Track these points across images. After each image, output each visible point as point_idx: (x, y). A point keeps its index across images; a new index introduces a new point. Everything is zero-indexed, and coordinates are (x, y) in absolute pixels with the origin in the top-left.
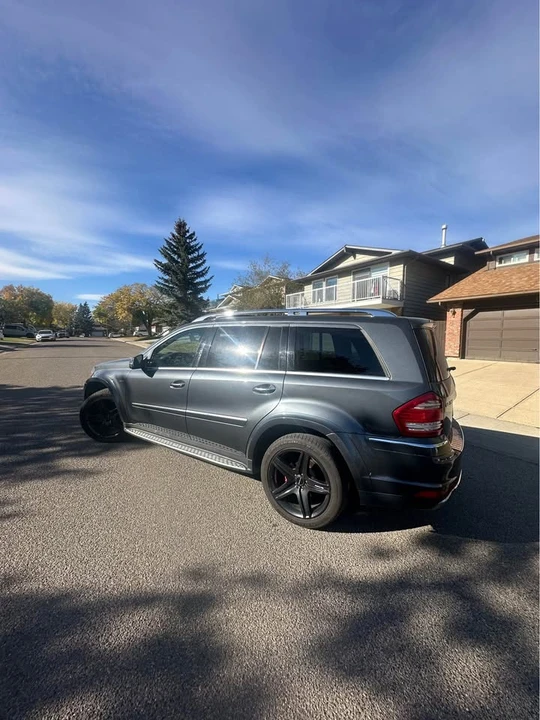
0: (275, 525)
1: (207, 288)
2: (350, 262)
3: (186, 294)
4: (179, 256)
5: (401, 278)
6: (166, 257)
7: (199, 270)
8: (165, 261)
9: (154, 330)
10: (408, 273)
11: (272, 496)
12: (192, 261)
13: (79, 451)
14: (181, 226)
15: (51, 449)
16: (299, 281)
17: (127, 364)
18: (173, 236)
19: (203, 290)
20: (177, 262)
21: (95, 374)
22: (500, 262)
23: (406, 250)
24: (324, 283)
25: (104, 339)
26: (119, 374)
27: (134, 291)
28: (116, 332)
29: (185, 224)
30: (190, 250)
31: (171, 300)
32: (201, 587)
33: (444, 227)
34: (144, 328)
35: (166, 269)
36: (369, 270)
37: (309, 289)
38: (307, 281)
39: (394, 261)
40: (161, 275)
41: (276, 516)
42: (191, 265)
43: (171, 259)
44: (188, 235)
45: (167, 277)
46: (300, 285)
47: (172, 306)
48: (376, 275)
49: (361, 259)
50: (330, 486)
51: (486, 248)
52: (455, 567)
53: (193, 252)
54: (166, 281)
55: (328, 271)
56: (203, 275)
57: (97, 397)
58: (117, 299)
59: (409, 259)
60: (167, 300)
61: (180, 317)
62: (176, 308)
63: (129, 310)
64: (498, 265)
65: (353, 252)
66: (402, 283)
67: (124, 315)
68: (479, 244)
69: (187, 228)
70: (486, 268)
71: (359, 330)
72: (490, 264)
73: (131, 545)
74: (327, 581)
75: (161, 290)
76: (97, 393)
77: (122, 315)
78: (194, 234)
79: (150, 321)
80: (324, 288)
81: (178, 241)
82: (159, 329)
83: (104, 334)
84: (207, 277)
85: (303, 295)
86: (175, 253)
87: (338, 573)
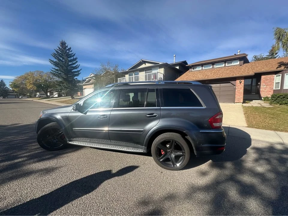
1: (79, 74)
2: (143, 66)
3: (68, 77)
4: (63, 58)
5: (163, 73)
6: (56, 58)
7: (74, 66)
8: (55, 60)
9: (48, 94)
10: (165, 71)
12: (71, 61)
14: (63, 44)
16: (122, 73)
18: (59, 48)
19: (77, 75)
20: (62, 61)
22: (193, 69)
24: (134, 74)
25: (18, 99)
27: (36, 76)
28: (24, 95)
29: (65, 43)
30: (69, 56)
31: (60, 80)
33: (174, 55)
34: (43, 93)
35: (56, 64)
36: (151, 69)
37: (127, 76)
38: (126, 73)
39: (160, 66)
40: (54, 67)
42: (70, 63)
43: (59, 60)
44: (67, 48)
45: (57, 68)
47: (61, 82)
48: (154, 72)
49: (148, 65)
51: (187, 64)
53: (70, 57)
54: (57, 70)
55: (135, 69)
56: (76, 68)
58: (26, 78)
59: (165, 66)
60: (56, 79)
61: (65, 87)
62: (63, 83)
63: (34, 84)
64: (193, 70)
65: (145, 62)
66: (164, 75)
67: (31, 86)
68: (185, 63)
69: (66, 45)
70: (189, 71)
72: (190, 70)
75: (54, 75)
77: (29, 87)
78: (70, 48)
79: (48, 89)
80: (134, 76)
81: (62, 51)
82: (52, 93)
83: (17, 96)
84: (78, 69)
85: (125, 78)
86: (61, 57)
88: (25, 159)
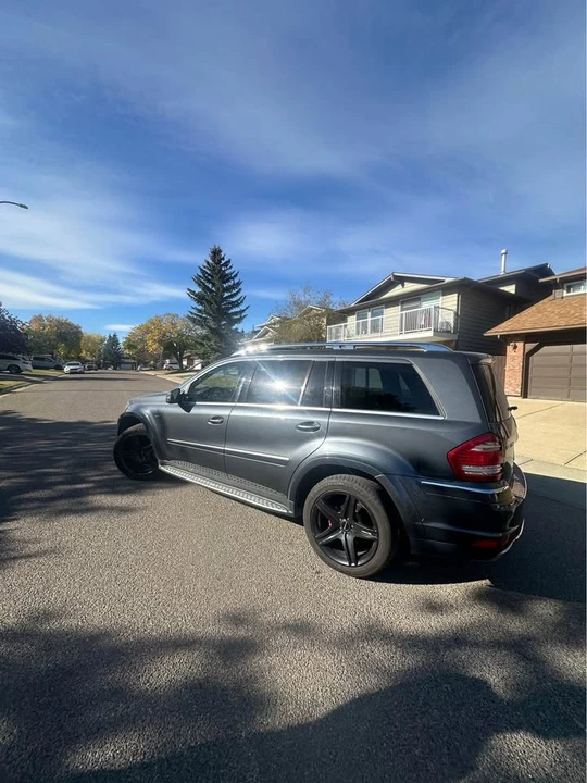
0: (318, 573)
1: (242, 318)
2: (397, 290)
3: (220, 326)
4: (214, 285)
5: (455, 308)
6: (199, 285)
7: (234, 300)
8: (198, 290)
9: (185, 363)
10: (463, 304)
11: (315, 541)
12: (227, 290)
13: (111, 488)
14: (216, 253)
15: (84, 486)
16: (342, 312)
17: (164, 398)
18: (208, 263)
19: (239, 320)
20: (211, 291)
21: (129, 409)
22: (568, 291)
23: (461, 277)
24: (369, 314)
25: (131, 372)
26: (155, 409)
27: (165, 325)
28: (146, 364)
29: (220, 251)
30: (225, 278)
31: (204, 332)
32: (242, 632)
33: (504, 251)
34: (175, 360)
35: (200, 299)
36: (419, 299)
37: (352, 320)
38: (351, 312)
39: (447, 289)
40: (195, 304)
41: (319, 564)
42: (226, 294)
43: (206, 288)
44: (223, 262)
45: (200, 307)
46: (342, 316)
47: (205, 337)
48: (427, 305)
49: (410, 287)
50: (378, 532)
51: (552, 274)
52: (515, 625)
53: (228, 280)
54: (200, 311)
55: (374, 300)
56: (238, 305)
57: (131, 432)
58: (148, 331)
59: (463, 287)
60: (201, 331)
61: (213, 349)
62: (209, 340)
63: (160, 342)
64: (565, 294)
65: (401, 280)
66: (456, 314)
67: (154, 346)
68: (544, 271)
69: (222, 254)
70: (551, 297)
71: (411, 365)
72: (557, 293)
73: (169, 587)
74: (375, 633)
75: (194, 321)
76: (131, 428)
77: (153, 347)
78: (229, 261)
79: (181, 354)
80: (369, 319)
81: (213, 269)
82: (191, 362)
83: (134, 366)
84: (242, 307)
85: (345, 326)
86: (209, 281)
87: (387, 625)
88: (91, 485)
